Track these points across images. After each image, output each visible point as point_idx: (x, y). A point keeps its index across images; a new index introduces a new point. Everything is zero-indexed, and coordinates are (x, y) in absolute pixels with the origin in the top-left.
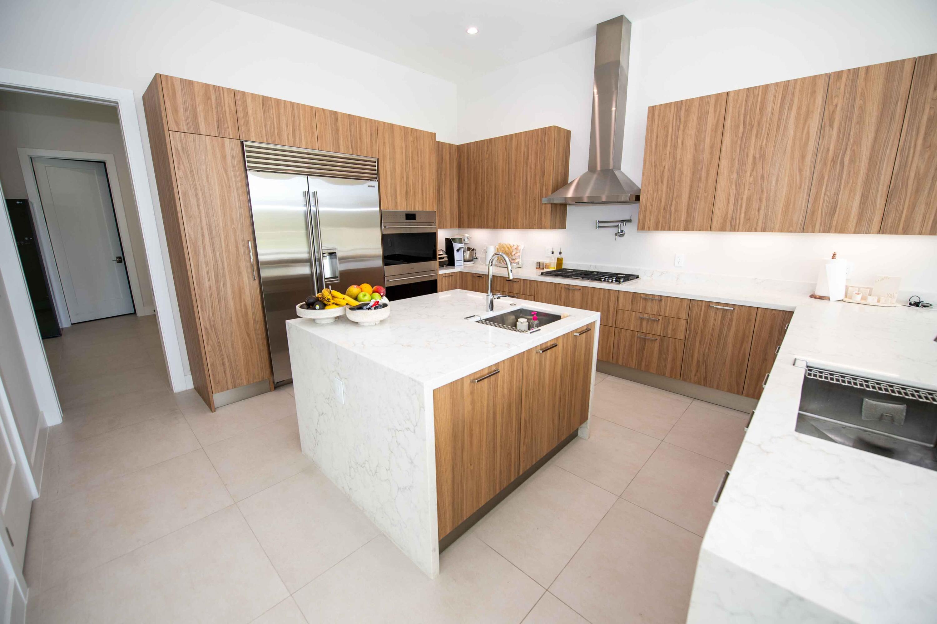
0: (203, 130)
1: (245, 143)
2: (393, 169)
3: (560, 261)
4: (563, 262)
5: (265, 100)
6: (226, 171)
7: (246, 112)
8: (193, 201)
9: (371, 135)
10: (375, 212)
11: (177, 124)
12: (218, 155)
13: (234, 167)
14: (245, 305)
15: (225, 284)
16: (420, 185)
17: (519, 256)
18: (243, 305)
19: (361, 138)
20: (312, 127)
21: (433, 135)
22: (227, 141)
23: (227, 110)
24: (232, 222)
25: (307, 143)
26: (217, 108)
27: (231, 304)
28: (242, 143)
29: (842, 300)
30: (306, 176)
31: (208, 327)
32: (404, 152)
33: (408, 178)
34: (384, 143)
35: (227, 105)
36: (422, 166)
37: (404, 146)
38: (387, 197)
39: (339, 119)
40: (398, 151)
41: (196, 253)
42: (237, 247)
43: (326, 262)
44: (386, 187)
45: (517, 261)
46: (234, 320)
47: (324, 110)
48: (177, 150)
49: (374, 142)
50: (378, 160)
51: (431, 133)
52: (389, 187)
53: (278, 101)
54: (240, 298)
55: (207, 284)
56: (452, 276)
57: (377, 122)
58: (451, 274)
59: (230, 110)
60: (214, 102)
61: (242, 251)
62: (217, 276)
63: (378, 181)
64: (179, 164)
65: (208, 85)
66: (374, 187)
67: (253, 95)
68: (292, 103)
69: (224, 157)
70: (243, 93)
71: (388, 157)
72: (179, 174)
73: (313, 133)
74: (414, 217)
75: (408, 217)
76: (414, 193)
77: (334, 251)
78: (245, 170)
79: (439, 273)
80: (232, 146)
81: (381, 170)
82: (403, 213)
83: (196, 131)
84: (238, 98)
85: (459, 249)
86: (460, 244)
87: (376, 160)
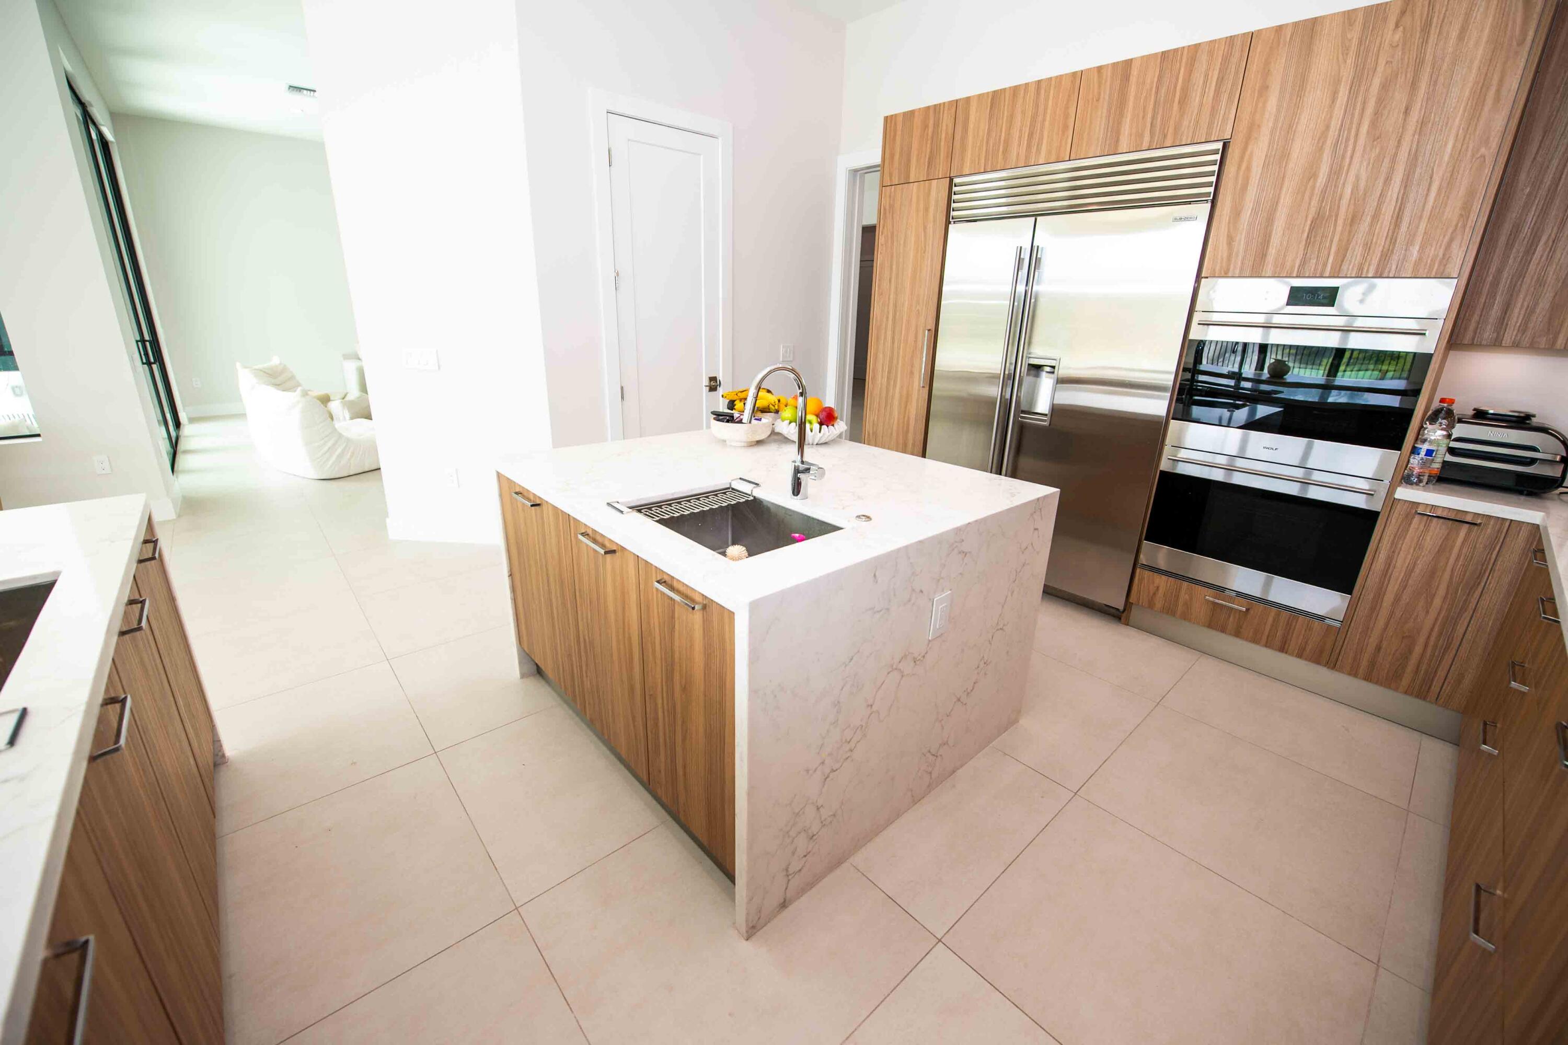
0: (913, 176)
1: (956, 182)
2: (1279, 157)
5: (995, 97)
6: (925, 229)
7: (965, 132)
8: (887, 274)
9: (1220, 80)
10: (1186, 275)
11: (891, 178)
12: (922, 206)
13: (934, 221)
14: (909, 418)
15: (895, 386)
16: (1394, 191)
18: (906, 418)
20: (1066, 116)
22: (934, 182)
23: (943, 136)
24: (918, 303)
25: (1049, 152)
26: (932, 138)
27: (896, 413)
28: (951, 180)
30: (1034, 218)
31: (871, 432)
33: (1336, 173)
34: (1264, 88)
35: (944, 128)
37: (1347, 73)
38: (1230, 240)
39: (1134, 73)
40: (1316, 96)
41: (878, 339)
42: (916, 340)
44: (1237, 213)
46: (894, 434)
47: (1100, 68)
48: (885, 209)
49: (1225, 97)
50: (1225, 146)
52: (1246, 215)
53: (1015, 90)
54: (906, 407)
55: (880, 380)
57: (1252, 36)
59: (947, 134)
60: (931, 130)
61: (919, 343)
62: (889, 372)
63: (1214, 200)
64: (884, 228)
65: (929, 108)
68: (1039, 82)
69: (926, 209)
70: (967, 101)
71: (1269, 130)
73: (1066, 127)
74: (1328, 297)
75: (1297, 297)
76: (1354, 220)
77: (1053, 363)
78: (948, 223)
79: (1397, 496)
80: (938, 190)
81: (1231, 168)
82: (1283, 288)
83: (907, 180)
84: (960, 108)
87: (1219, 147)
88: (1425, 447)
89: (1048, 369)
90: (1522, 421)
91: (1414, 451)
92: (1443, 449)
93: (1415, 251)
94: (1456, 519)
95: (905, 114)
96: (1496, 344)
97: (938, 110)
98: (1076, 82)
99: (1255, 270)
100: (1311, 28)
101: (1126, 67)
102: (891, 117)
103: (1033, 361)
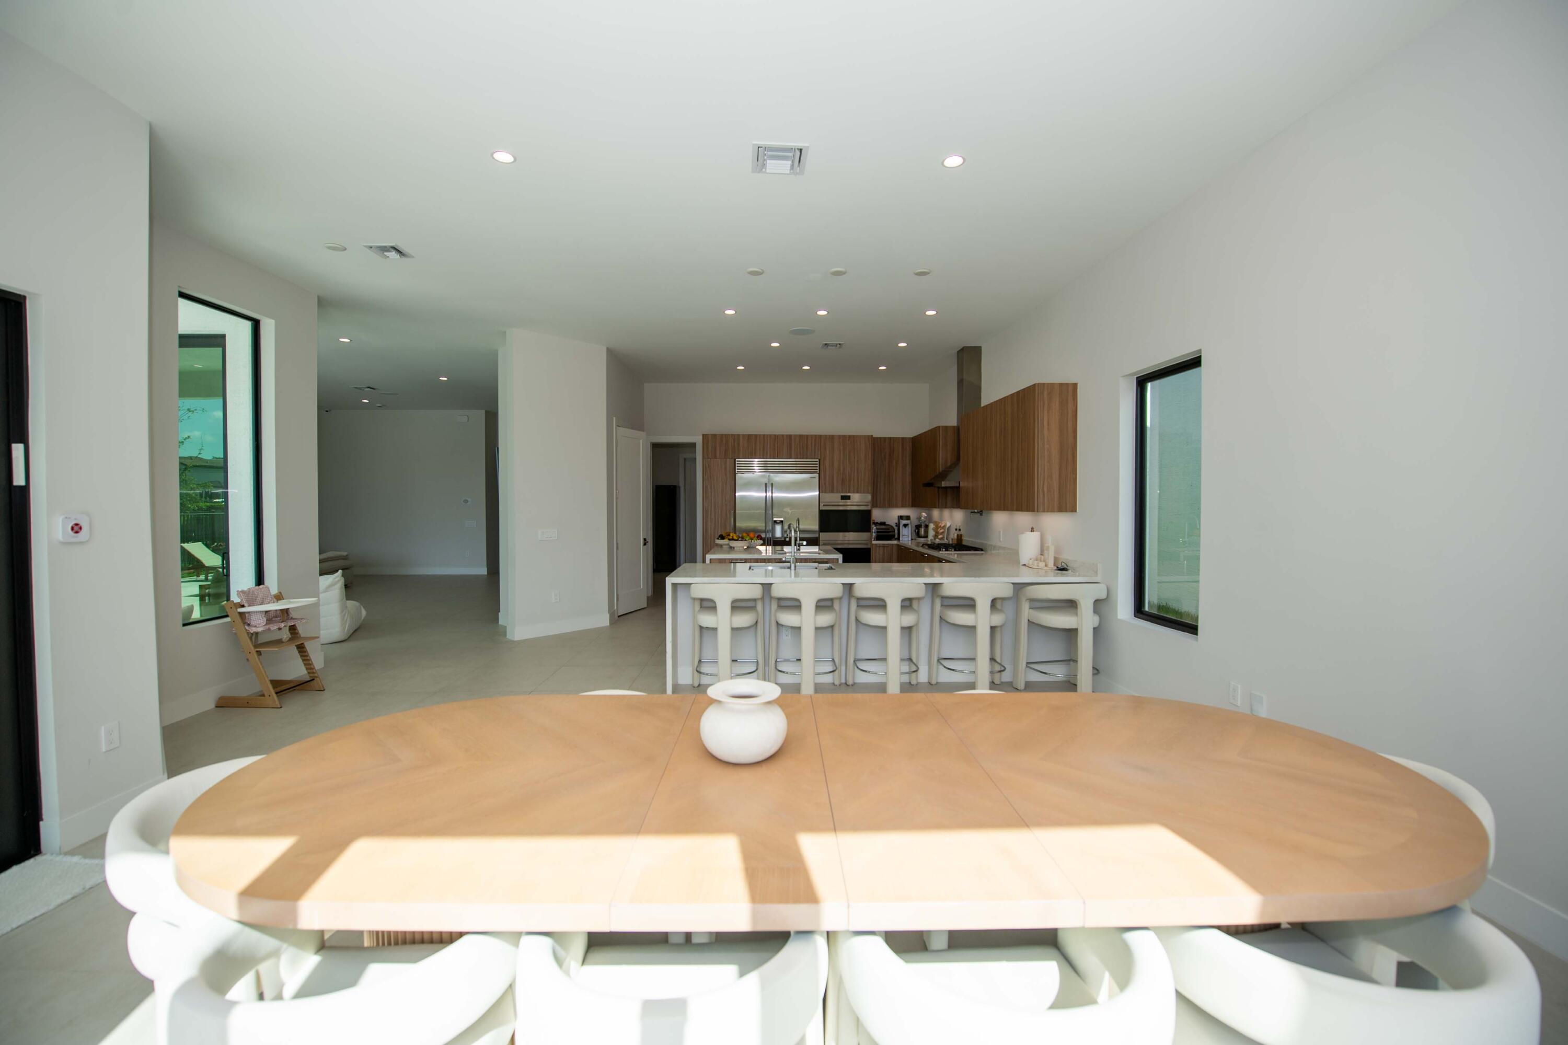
0: (718, 457)
1: (737, 460)
2: (832, 464)
3: (960, 538)
4: (963, 538)
5: (749, 436)
6: (726, 475)
7: (739, 444)
8: (709, 490)
9: (815, 445)
10: (816, 494)
11: (708, 455)
12: (723, 467)
13: (729, 472)
16: (856, 474)
17: (943, 532)
19: (807, 448)
20: (774, 446)
21: (872, 436)
22: (728, 460)
24: (726, 501)
25: (770, 455)
26: (725, 445)
28: (735, 459)
29: (1025, 565)
32: (842, 452)
33: (844, 469)
34: (825, 449)
35: (730, 442)
36: (858, 461)
37: (842, 448)
38: (825, 484)
39: (793, 438)
40: (836, 452)
41: (707, 515)
42: (726, 515)
43: (778, 528)
44: (825, 477)
45: (940, 537)
47: (783, 435)
48: (706, 468)
49: (817, 449)
50: (819, 460)
51: (868, 436)
52: (827, 477)
53: (756, 436)
55: (710, 531)
56: (887, 547)
57: (820, 436)
58: (886, 545)
59: (731, 444)
60: (724, 442)
61: (728, 516)
62: (714, 528)
63: (819, 474)
64: (706, 473)
65: (722, 435)
66: (815, 478)
67: (743, 435)
68: (764, 435)
69: (726, 468)
70: (739, 435)
71: (827, 458)
72: (704, 478)
73: (774, 449)
74: (848, 498)
75: (843, 498)
76: (850, 481)
77: (782, 520)
78: (735, 474)
79: (869, 543)
80: (729, 462)
81: (821, 467)
82: (839, 495)
83: (715, 457)
84: (736, 437)
85: (905, 526)
86: (906, 521)
87: (818, 460)
89: (779, 522)
91: (873, 532)
93: (862, 487)
94: (884, 546)
95: (712, 435)
96: (878, 507)
97: (727, 436)
98: (776, 437)
99: (832, 491)
100: (832, 437)
101: (790, 436)
102: (706, 435)
103: (775, 519)
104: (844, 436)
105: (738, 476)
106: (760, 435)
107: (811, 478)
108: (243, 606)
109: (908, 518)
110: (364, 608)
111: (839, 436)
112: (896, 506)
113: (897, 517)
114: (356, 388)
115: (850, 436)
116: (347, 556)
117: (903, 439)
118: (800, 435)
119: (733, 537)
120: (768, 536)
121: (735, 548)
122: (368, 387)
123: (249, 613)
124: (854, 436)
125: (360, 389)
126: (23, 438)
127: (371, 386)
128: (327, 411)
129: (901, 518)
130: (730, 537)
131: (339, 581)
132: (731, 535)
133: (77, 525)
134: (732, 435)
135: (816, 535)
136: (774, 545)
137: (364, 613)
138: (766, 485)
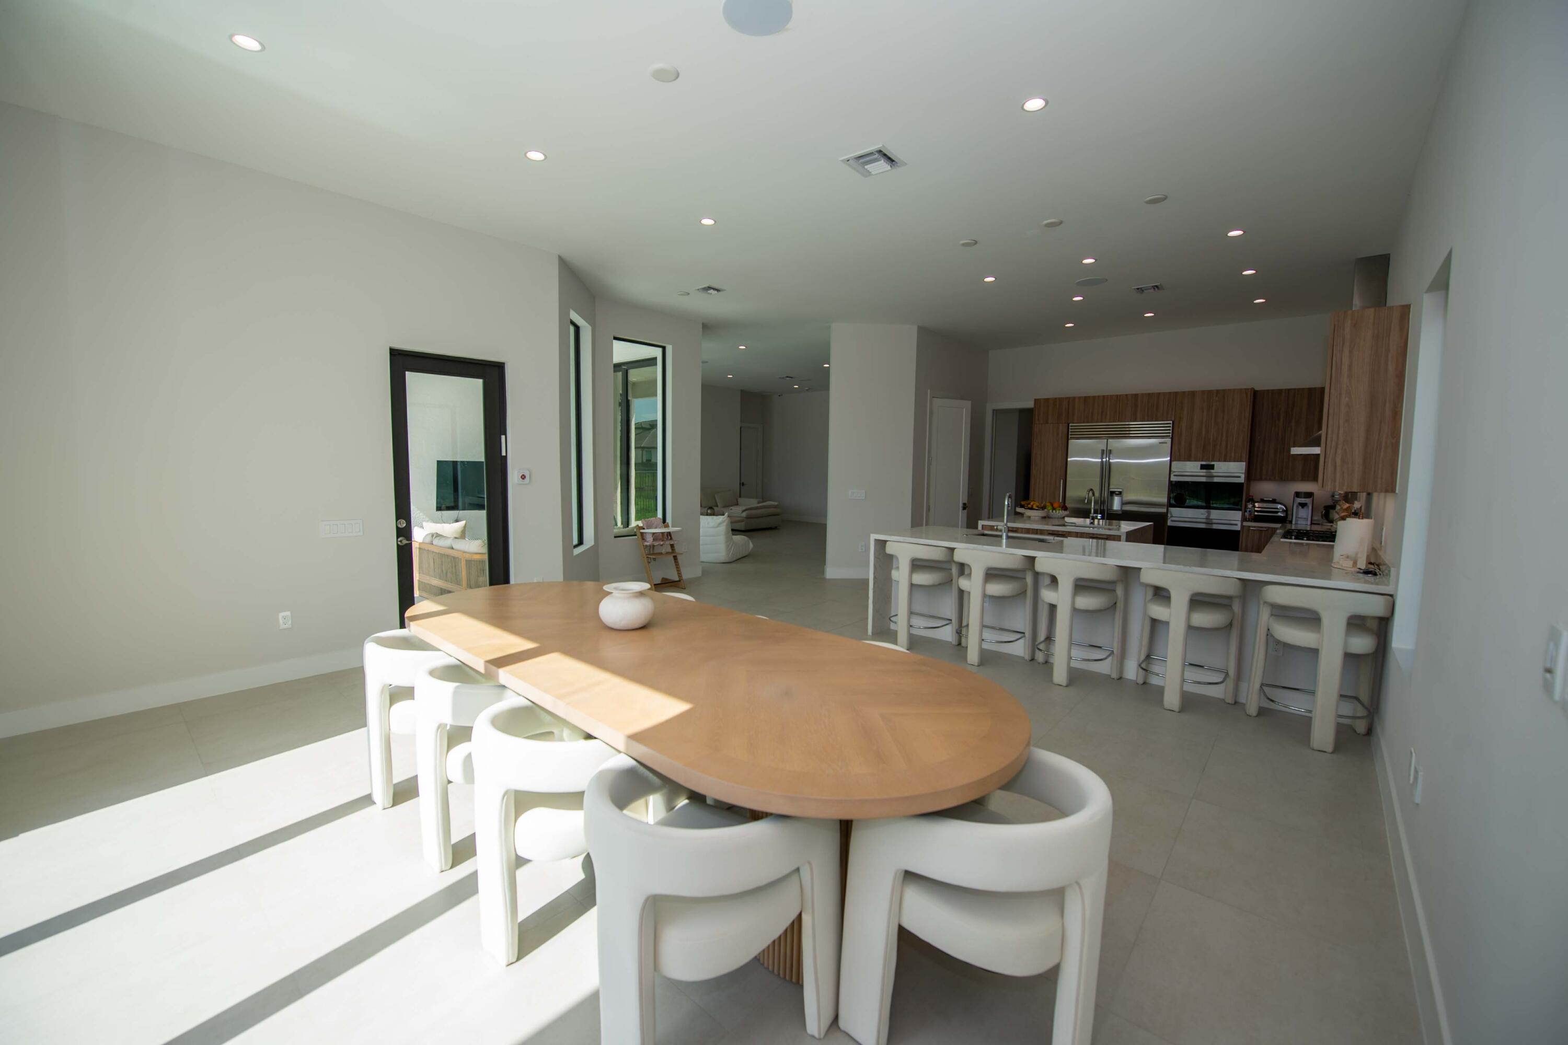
0: (1050, 421)
1: (1070, 425)
2: (1190, 427)
5: (1086, 399)
6: (1058, 441)
7: (1074, 407)
8: (1039, 457)
9: (1169, 404)
10: (1167, 461)
11: (1039, 421)
12: (1054, 433)
13: (1061, 438)
16: (1225, 437)
19: (1158, 408)
20: (1116, 408)
21: (1252, 389)
22: (1061, 425)
23: (1064, 408)
24: (1056, 466)
25: (1110, 418)
26: (1059, 409)
28: (1069, 424)
29: (1335, 563)
30: (1106, 440)
32: (1206, 411)
33: (1207, 432)
34: (1182, 408)
35: (1064, 406)
36: (1229, 421)
37: (1206, 406)
38: (1179, 450)
39: (1140, 398)
40: (1198, 411)
41: (1036, 483)
42: (1055, 483)
43: (1116, 500)
44: (1180, 442)
47: (1127, 395)
48: (1036, 434)
49: (1171, 409)
50: (1173, 422)
51: (1247, 389)
52: (1183, 440)
53: (1094, 397)
57: (1175, 393)
60: (1058, 406)
61: (1057, 484)
63: (1172, 438)
64: (1036, 439)
65: (1056, 399)
66: (1166, 443)
67: (1080, 398)
68: (1105, 396)
69: (1058, 434)
70: (1074, 398)
71: (1185, 419)
72: (1035, 444)
73: (1116, 411)
74: (1212, 467)
75: (1203, 467)
76: (1215, 445)
77: (1121, 490)
78: (1068, 439)
79: (1244, 525)
80: (1062, 428)
81: (1176, 429)
82: (1198, 464)
83: (1047, 422)
84: (1071, 400)
85: (1303, 505)
86: (1303, 499)
87: (1171, 422)
88: (1248, 510)
89: (1117, 493)
90: (1274, 501)
91: (1245, 511)
92: (1253, 511)
93: (1233, 454)
94: (1260, 530)
95: (1045, 399)
96: (1261, 479)
97: (1061, 399)
98: (1118, 398)
99: (1189, 459)
100: (1193, 394)
101: (1136, 396)
102: (1038, 399)
103: (1111, 490)
104: (1210, 392)
105: (1070, 441)
106: (1099, 396)
107: (1160, 443)
108: (644, 529)
109: (1309, 495)
110: (752, 542)
111: (1203, 392)
112: (1293, 479)
113: (1293, 493)
114: (780, 378)
115: (1218, 391)
116: (777, 505)
117: (1310, 390)
118: (1149, 394)
119: (1032, 506)
120: (1102, 508)
121: (1031, 517)
122: (787, 377)
123: (646, 533)
124: (1224, 391)
125: (783, 378)
126: (505, 434)
127: (789, 376)
128: (779, 396)
129: (1298, 494)
130: (1030, 506)
131: (725, 521)
132: (1032, 504)
133: (523, 475)
134: (1066, 398)
135: (1164, 510)
136: (1107, 519)
137: (751, 545)
138: (1103, 451)
